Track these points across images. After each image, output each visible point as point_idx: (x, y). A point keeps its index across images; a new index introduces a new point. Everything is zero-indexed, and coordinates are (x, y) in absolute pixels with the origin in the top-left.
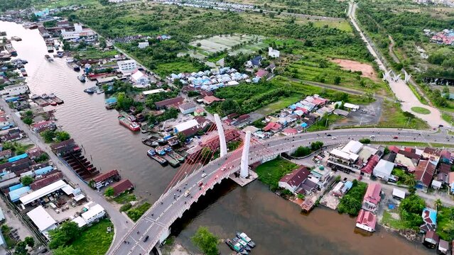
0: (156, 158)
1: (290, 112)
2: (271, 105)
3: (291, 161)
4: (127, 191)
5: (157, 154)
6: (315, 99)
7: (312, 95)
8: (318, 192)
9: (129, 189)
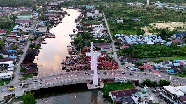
3: (137, 87)
4: (32, 73)
9: (34, 73)
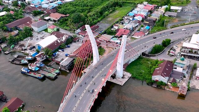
0: (32, 74)
1: (131, 19)
2: (111, 15)
3: (151, 58)
4: (19, 109)
5: (31, 71)
6: (145, 5)
7: (141, 3)
8: (184, 79)
9: (21, 106)
